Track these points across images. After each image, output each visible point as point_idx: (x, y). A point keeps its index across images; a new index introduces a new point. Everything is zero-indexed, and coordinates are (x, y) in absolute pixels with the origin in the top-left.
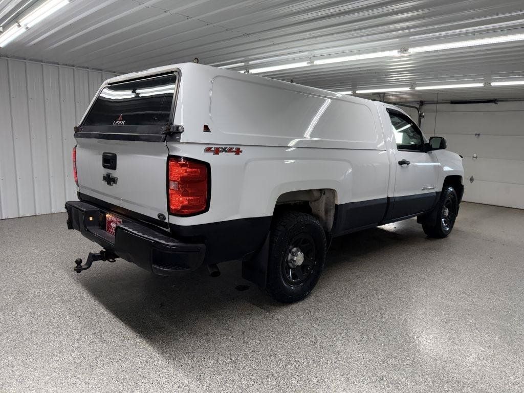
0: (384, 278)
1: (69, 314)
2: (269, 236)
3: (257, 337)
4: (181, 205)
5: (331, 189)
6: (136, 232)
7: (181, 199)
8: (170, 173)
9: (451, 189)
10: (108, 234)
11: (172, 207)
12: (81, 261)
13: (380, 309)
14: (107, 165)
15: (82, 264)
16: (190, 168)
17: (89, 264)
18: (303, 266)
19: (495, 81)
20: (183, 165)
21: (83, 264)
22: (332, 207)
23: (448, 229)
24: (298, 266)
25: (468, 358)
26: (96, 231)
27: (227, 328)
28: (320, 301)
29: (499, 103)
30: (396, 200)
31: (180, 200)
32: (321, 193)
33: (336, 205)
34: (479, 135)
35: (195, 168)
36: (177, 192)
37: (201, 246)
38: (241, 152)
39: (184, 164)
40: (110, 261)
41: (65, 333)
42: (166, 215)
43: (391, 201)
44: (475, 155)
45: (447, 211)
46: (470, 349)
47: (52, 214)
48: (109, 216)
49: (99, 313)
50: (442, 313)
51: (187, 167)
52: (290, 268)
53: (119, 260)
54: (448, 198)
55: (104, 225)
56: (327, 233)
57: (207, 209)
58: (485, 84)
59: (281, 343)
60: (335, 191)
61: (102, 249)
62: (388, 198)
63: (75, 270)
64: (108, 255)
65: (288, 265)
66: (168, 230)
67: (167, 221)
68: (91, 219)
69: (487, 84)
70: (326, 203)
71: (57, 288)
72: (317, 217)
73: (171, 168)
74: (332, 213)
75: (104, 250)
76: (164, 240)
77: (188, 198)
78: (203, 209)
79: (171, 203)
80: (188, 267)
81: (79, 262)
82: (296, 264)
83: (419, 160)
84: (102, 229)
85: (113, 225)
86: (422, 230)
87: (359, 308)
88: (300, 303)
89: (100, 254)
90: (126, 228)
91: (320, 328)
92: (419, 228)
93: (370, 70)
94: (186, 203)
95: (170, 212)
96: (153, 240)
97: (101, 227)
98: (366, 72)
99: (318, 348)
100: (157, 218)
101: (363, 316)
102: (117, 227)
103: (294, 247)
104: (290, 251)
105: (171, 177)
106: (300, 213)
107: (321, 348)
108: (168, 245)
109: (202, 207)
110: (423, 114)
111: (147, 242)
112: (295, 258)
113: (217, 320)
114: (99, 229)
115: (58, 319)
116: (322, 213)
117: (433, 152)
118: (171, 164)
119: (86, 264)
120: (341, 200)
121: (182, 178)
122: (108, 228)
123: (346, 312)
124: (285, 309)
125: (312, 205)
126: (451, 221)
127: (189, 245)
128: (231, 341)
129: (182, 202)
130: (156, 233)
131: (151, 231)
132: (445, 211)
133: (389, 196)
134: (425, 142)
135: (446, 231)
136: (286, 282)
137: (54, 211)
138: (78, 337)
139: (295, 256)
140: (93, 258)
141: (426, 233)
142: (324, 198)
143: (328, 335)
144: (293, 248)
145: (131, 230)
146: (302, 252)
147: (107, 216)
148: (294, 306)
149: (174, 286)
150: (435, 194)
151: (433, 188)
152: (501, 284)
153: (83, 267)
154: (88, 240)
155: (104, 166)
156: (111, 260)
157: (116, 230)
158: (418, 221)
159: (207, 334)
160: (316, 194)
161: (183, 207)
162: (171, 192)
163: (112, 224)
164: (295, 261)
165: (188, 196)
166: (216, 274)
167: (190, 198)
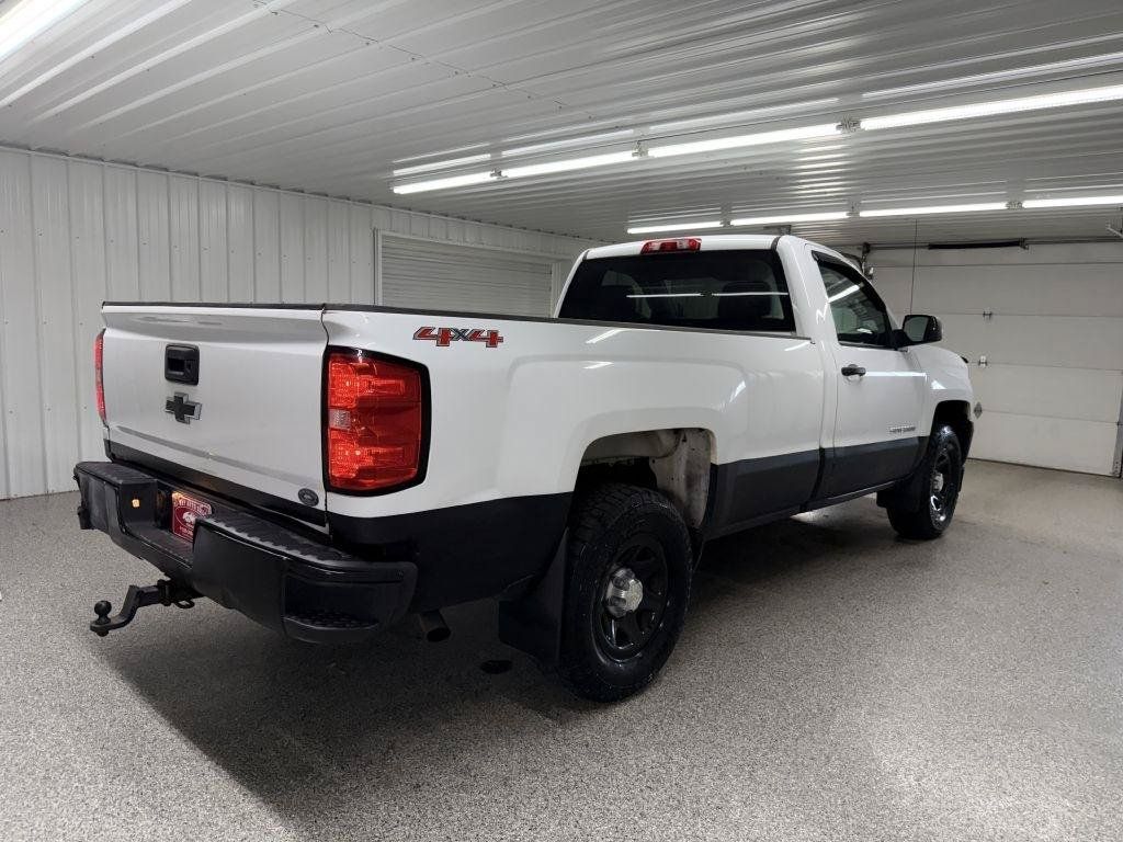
0: (820, 633)
1: (76, 741)
2: (564, 541)
3: (539, 792)
4: (357, 467)
5: (701, 430)
6: (244, 536)
7: (358, 453)
8: (330, 388)
9: (947, 431)
10: (176, 539)
11: (335, 473)
12: (109, 606)
13: (821, 710)
14: (177, 373)
15: (109, 616)
16: (380, 376)
17: (128, 614)
18: (642, 610)
19: (1032, 196)
20: (361, 371)
21: (114, 613)
22: (702, 472)
23: (942, 518)
24: (630, 613)
25: (1042, 830)
26: (150, 535)
27: (466, 771)
28: (682, 696)
29: (1030, 246)
30: (838, 454)
31: (354, 456)
32: (678, 439)
33: (713, 466)
34: (990, 314)
35: (394, 377)
36: (348, 435)
37: (407, 567)
38: (501, 340)
39: (366, 368)
40: (181, 606)
41: (64, 793)
42: (321, 493)
43: (828, 455)
44: (983, 359)
45: (940, 478)
46: (1042, 806)
47: (47, 495)
48: (178, 496)
49: (150, 737)
50: (962, 717)
51: (373, 374)
52: (611, 617)
53: (204, 604)
54: (943, 452)
55: (166, 517)
56: (692, 531)
57: (419, 478)
58: (1010, 203)
59: (598, 804)
60: (711, 432)
61: (161, 576)
62: (822, 450)
63: (93, 629)
64: (176, 590)
65: (608, 612)
66: (325, 530)
67: (321, 506)
68: (136, 503)
69: (1015, 203)
70: (688, 462)
71: (47, 675)
72: (669, 495)
73: (334, 379)
74: (703, 485)
75: (167, 579)
76: (313, 554)
77: (374, 450)
78: (412, 476)
79: (332, 461)
80: (375, 621)
81: (103, 609)
82: (626, 607)
83: (882, 366)
84: (161, 528)
85: (189, 518)
86: (886, 521)
87: (773, 709)
88: (636, 702)
89: (156, 590)
90: (221, 525)
91: (687, 762)
92: (881, 517)
93: (766, 172)
94: (369, 462)
95: (330, 486)
96: (286, 555)
97: (159, 523)
98: (759, 176)
99: (689, 814)
100: (297, 500)
101: (783, 728)
102: (198, 524)
103: (621, 567)
104: (612, 577)
105: (331, 400)
106: (636, 488)
107: (696, 814)
108: (320, 566)
109: (409, 473)
110: (871, 272)
111: (274, 560)
112: (623, 594)
113: (441, 750)
114: (158, 527)
115: (48, 755)
116: (679, 486)
117: (910, 348)
118: (332, 366)
119: (121, 615)
120: (724, 454)
121: (362, 400)
122: (178, 525)
123: (743, 720)
124: (600, 718)
125: (656, 467)
126: (949, 500)
127: (377, 566)
128: (478, 803)
129: (360, 460)
130: (296, 537)
131: (283, 531)
132: (937, 478)
133: (825, 446)
134: (893, 328)
135: (939, 523)
136: (604, 654)
137: (52, 488)
138: (95, 803)
139: (621, 588)
140: (139, 598)
141: (895, 528)
142: (684, 449)
143: (707, 779)
144: (617, 570)
145: (232, 530)
146: (638, 577)
147: (175, 495)
148: (623, 711)
149: (334, 664)
150: (917, 442)
151: (913, 429)
152: (1080, 642)
153: (114, 622)
154: (131, 557)
155: (169, 378)
156: (183, 603)
157: (195, 532)
158: (880, 502)
159: (418, 786)
160: (667, 442)
161: (362, 472)
162: (332, 435)
163: (186, 515)
164: (624, 601)
165: (375, 446)
166: (439, 635)
167: (381, 450)
